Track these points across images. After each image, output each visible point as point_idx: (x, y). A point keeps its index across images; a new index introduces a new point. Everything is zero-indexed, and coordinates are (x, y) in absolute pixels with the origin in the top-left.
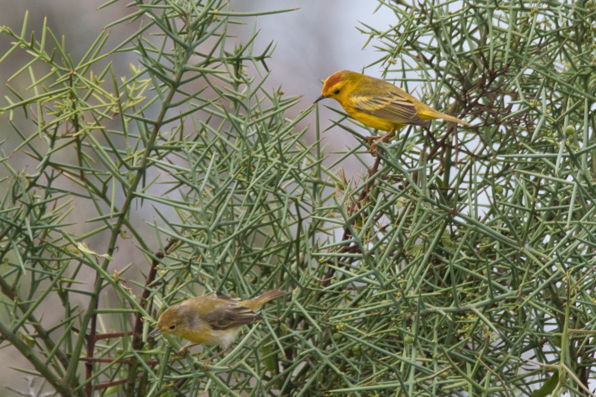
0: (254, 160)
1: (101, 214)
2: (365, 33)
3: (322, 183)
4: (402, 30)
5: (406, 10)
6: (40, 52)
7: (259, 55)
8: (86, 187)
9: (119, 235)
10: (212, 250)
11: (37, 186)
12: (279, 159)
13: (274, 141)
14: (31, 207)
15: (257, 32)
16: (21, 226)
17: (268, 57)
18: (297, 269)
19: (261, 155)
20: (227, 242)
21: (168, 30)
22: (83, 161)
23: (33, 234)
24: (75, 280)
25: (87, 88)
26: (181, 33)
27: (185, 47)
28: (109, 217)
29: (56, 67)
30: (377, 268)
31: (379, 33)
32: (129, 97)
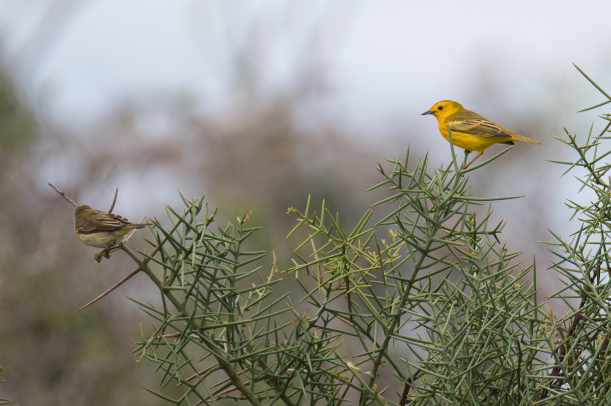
0: (485, 308)
1: (367, 351)
2: (572, 207)
3: (538, 322)
4: (601, 205)
5: (604, 189)
6: (320, 227)
7: (492, 230)
8: (354, 327)
9: (380, 366)
10: (451, 381)
11: (316, 326)
12: (504, 309)
13: (501, 293)
14: (311, 345)
15: (490, 213)
16: (303, 359)
17: (499, 232)
18: (518, 391)
19: (490, 306)
20: (463, 375)
21: (421, 210)
22: (352, 308)
23: (312, 364)
24: (344, 399)
25: (356, 253)
26: (431, 212)
27: (433, 223)
28: (372, 353)
29: (332, 238)
30: (576, 388)
31: (582, 208)
32: (388, 256)
